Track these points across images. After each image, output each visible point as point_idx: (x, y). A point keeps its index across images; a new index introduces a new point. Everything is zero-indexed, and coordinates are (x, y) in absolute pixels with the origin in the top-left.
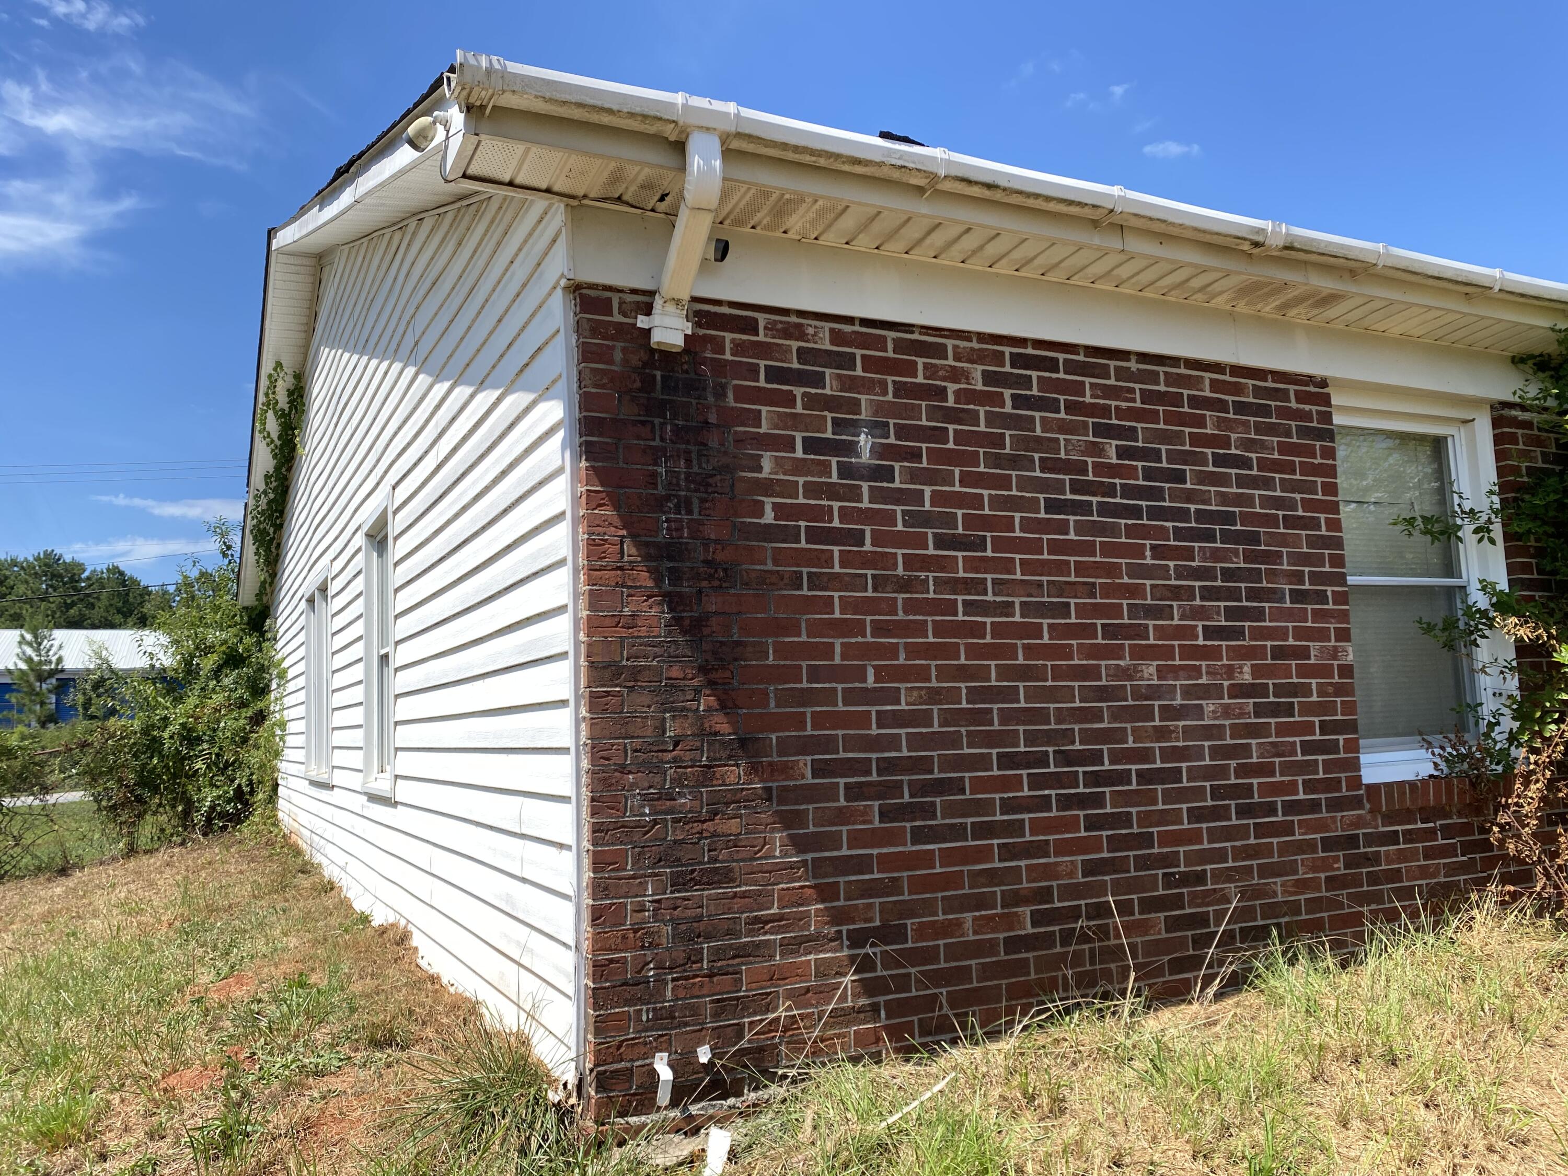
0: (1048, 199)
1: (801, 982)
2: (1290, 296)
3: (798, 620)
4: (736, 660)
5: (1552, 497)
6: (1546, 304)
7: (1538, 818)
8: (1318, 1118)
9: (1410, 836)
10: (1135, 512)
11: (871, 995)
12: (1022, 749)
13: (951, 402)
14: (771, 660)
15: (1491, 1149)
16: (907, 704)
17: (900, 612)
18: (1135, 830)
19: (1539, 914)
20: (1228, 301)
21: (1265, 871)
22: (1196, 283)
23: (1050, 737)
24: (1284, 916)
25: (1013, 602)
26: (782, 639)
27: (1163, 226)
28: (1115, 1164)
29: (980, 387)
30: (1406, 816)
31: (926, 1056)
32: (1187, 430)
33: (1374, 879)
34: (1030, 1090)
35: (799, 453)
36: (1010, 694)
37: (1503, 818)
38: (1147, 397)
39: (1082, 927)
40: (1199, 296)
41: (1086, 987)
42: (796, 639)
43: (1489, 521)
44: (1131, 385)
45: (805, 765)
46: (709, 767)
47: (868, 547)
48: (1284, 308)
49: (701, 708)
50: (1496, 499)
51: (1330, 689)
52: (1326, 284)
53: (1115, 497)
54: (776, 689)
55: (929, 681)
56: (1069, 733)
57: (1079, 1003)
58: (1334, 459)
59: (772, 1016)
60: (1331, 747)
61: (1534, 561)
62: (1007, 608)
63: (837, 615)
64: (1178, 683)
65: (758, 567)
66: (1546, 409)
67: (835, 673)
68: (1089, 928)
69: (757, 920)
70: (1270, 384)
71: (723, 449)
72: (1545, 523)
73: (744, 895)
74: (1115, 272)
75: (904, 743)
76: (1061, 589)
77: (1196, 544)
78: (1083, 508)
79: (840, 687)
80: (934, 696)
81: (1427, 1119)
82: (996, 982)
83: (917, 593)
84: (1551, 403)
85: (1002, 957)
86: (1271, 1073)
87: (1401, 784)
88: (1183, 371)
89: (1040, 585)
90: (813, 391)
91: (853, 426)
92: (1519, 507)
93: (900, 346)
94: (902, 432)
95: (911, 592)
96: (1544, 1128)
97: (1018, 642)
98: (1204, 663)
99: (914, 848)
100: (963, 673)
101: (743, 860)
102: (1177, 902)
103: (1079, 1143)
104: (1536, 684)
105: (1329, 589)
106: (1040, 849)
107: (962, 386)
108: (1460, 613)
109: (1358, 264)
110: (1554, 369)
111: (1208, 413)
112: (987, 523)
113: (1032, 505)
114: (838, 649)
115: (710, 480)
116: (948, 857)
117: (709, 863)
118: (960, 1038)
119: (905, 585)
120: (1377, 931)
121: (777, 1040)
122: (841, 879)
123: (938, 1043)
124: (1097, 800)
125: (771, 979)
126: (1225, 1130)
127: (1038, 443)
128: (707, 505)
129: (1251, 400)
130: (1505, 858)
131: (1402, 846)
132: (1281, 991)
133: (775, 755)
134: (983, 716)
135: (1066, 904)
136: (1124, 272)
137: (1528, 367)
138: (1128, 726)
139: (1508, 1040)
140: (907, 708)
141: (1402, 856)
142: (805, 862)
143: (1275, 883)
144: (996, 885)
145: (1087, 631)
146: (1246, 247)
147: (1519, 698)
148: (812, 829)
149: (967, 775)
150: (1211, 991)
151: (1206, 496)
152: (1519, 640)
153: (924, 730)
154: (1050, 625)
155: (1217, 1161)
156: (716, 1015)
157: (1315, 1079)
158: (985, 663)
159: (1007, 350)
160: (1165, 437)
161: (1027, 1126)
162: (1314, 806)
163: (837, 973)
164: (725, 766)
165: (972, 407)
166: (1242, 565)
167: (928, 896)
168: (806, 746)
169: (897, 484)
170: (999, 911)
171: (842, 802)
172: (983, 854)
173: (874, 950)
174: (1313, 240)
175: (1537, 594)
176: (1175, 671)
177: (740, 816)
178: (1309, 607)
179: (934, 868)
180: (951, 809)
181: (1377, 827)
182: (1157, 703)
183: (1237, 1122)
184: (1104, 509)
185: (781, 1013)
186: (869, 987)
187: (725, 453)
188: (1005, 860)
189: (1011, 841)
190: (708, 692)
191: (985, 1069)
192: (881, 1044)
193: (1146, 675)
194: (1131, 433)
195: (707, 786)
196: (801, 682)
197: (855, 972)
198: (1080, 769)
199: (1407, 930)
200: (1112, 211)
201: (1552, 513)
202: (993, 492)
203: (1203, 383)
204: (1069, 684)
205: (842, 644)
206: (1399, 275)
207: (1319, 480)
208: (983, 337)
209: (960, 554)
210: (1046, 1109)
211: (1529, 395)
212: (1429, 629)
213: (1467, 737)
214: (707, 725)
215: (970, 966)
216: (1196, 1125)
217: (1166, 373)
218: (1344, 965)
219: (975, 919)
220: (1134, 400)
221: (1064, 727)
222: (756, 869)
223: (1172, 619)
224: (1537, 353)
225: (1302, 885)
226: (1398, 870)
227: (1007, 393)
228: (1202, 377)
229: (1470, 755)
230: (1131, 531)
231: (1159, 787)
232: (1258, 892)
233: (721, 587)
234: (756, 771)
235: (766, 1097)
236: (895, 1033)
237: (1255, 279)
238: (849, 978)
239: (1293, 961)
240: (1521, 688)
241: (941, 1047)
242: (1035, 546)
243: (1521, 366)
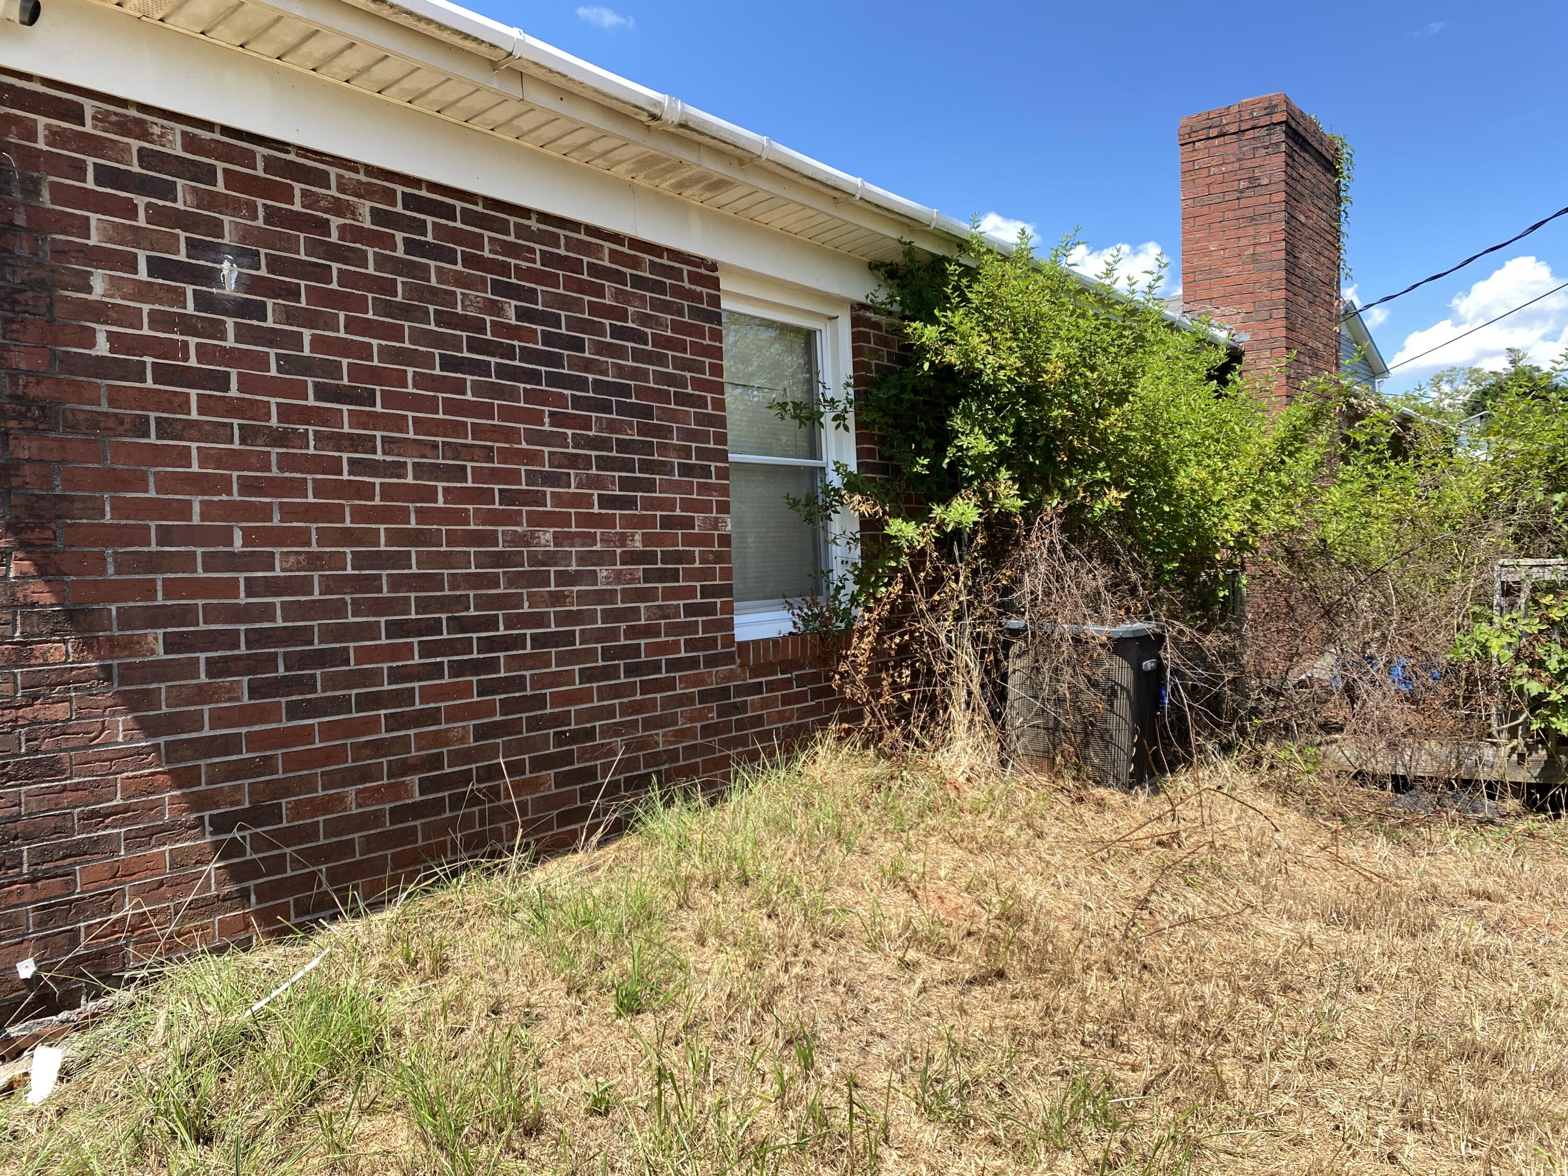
0: (441, 27)
1: (152, 876)
2: (685, 175)
3: (144, 473)
4: (59, 517)
5: (893, 392)
6: (895, 217)
7: (868, 666)
8: (680, 941)
9: (772, 686)
10: (534, 377)
11: (238, 881)
12: (413, 616)
13: (334, 238)
14: (108, 518)
15: (815, 945)
16: (282, 570)
17: (274, 468)
18: (529, 692)
19: (865, 746)
20: (628, 172)
21: (649, 724)
22: (597, 147)
23: (444, 604)
24: (664, 764)
25: (405, 463)
26: (122, 495)
27: (563, 80)
28: (493, 1012)
29: (368, 224)
30: (768, 668)
31: (302, 934)
32: (587, 298)
33: (741, 725)
34: (413, 955)
35: (143, 274)
36: (402, 560)
37: (843, 667)
38: (548, 258)
39: (472, 790)
40: (599, 162)
41: (475, 848)
42: (141, 495)
43: (845, 410)
44: (532, 245)
45: (156, 639)
46: (24, 644)
47: (234, 392)
48: (681, 186)
49: (12, 575)
50: (851, 391)
51: (711, 557)
52: (716, 168)
53: (514, 359)
54: (115, 553)
55: (309, 545)
56: (464, 599)
57: (466, 865)
58: (721, 342)
59: (114, 917)
60: (708, 609)
61: (877, 447)
62: (398, 469)
63: (195, 468)
64: (573, 549)
65: (88, 408)
66: (890, 313)
67: (193, 535)
68: (480, 791)
69: (94, 814)
70: (665, 261)
71: (36, 259)
72: (886, 414)
73: (76, 788)
74: (515, 122)
75: (279, 612)
76: (457, 451)
77: (593, 414)
78: (481, 368)
79: (199, 550)
80: (315, 561)
81: (769, 928)
82: (380, 853)
83: (294, 447)
84: (896, 308)
85: (388, 827)
86: (644, 906)
87: (766, 640)
88: (583, 237)
89: (435, 446)
90: (161, 203)
91: (216, 252)
92: (868, 399)
93: (271, 165)
94: (274, 264)
95: (286, 447)
96: (857, 922)
97: (411, 505)
98: (599, 531)
99: (290, 724)
100: (348, 537)
101: (73, 749)
102: (567, 758)
103: (459, 998)
104: (873, 554)
105: (713, 464)
106: (431, 717)
107: (347, 221)
108: (820, 490)
109: (745, 153)
110: (901, 278)
111: (607, 284)
112: (376, 376)
113: (427, 361)
114: (196, 508)
115: (18, 297)
116: (328, 731)
117: (27, 754)
118: (341, 914)
119: (280, 438)
120: (741, 771)
121: (122, 942)
122: (202, 762)
123: (316, 921)
124: (492, 665)
125: (114, 876)
126: (598, 964)
127: (434, 295)
128: (14, 327)
129: (647, 275)
130: (844, 702)
131: (765, 695)
132: (657, 832)
133: (115, 628)
134: (372, 583)
135: (457, 769)
136: (525, 123)
137: (881, 273)
138: (524, 591)
139: (837, 853)
140: (282, 574)
141: (765, 704)
142: (156, 747)
143: (657, 735)
144: (383, 756)
145: (485, 496)
146: (644, 118)
147: (860, 565)
148: (165, 709)
149: (351, 645)
150: (595, 839)
151: (604, 367)
152: (862, 515)
153: (302, 598)
154: (444, 489)
155: (589, 993)
156: (41, 924)
157: (680, 906)
158: (373, 526)
159: (399, 189)
160: (564, 302)
161: (408, 990)
162: (693, 663)
163: (197, 862)
164: (47, 642)
165: (358, 246)
166: (636, 438)
167: (306, 772)
168: (156, 618)
169: (270, 323)
170: (385, 781)
171: (203, 678)
172: (370, 725)
173: (242, 833)
174: (705, 122)
175: (878, 476)
176: (571, 538)
177: (70, 700)
178: (695, 480)
179: (314, 743)
180: (331, 682)
181: (745, 680)
182: (552, 569)
183: (610, 956)
184: (503, 372)
185: (128, 911)
186: (236, 873)
187: (40, 265)
188: (393, 730)
189: (399, 710)
190: (20, 556)
191: (365, 941)
192: (251, 929)
193: (543, 542)
194: (531, 295)
195: (22, 667)
196: (149, 545)
197: (221, 858)
198: (475, 635)
199: (764, 767)
200: (510, 54)
201: (892, 406)
202: (384, 343)
203: (602, 252)
204: (465, 549)
205: (201, 502)
206: (779, 170)
207: (707, 361)
208: (371, 170)
209: (345, 407)
210: (428, 971)
211: (879, 300)
212: (794, 504)
213: (820, 599)
214: (20, 595)
215: (353, 839)
216: (572, 964)
217: (566, 237)
218: (713, 802)
219: (358, 792)
220: (534, 262)
221: (458, 593)
222: (90, 758)
223: (569, 487)
224: (888, 261)
225: (682, 734)
226: (761, 716)
227: (399, 236)
228: (602, 246)
229: (821, 614)
230: (530, 396)
231: (553, 650)
232: (642, 744)
233: (36, 429)
234: (90, 648)
235: (109, 1004)
236: (266, 917)
237: (653, 152)
238: (213, 865)
239: (668, 804)
240: (862, 557)
241: (320, 925)
242: (430, 405)
243: (876, 272)
